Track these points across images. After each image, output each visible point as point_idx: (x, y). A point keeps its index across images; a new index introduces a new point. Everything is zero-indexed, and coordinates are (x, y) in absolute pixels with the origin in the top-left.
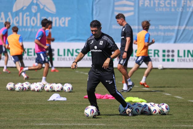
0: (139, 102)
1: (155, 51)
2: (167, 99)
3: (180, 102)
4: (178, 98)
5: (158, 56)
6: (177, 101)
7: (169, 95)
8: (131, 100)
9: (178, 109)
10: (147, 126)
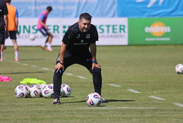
0: (38, 83)
1: (54, 26)
2: (69, 80)
3: (84, 82)
4: (80, 78)
5: (58, 32)
6: (79, 82)
7: (70, 76)
8: (28, 82)
9: (81, 91)
10: (47, 110)
